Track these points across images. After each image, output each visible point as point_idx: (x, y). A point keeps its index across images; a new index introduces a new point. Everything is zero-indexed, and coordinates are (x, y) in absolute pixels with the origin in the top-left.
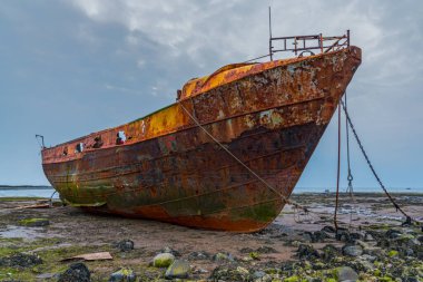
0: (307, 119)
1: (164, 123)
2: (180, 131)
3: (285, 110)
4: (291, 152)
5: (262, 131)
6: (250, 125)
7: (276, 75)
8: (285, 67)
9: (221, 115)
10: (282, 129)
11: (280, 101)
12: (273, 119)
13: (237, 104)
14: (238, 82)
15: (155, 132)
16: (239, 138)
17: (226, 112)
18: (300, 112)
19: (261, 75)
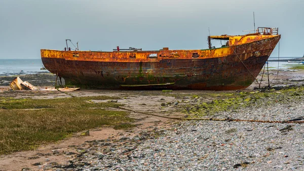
0: (266, 54)
1: (222, 53)
2: (228, 56)
3: (261, 52)
4: (260, 64)
5: (254, 57)
6: (252, 55)
7: (262, 42)
8: (265, 40)
9: (244, 52)
10: (259, 57)
11: (261, 49)
12: (258, 54)
13: (250, 49)
14: (252, 43)
15: (217, 55)
16: (247, 59)
17: (246, 51)
18: (265, 52)
19: (259, 41)
